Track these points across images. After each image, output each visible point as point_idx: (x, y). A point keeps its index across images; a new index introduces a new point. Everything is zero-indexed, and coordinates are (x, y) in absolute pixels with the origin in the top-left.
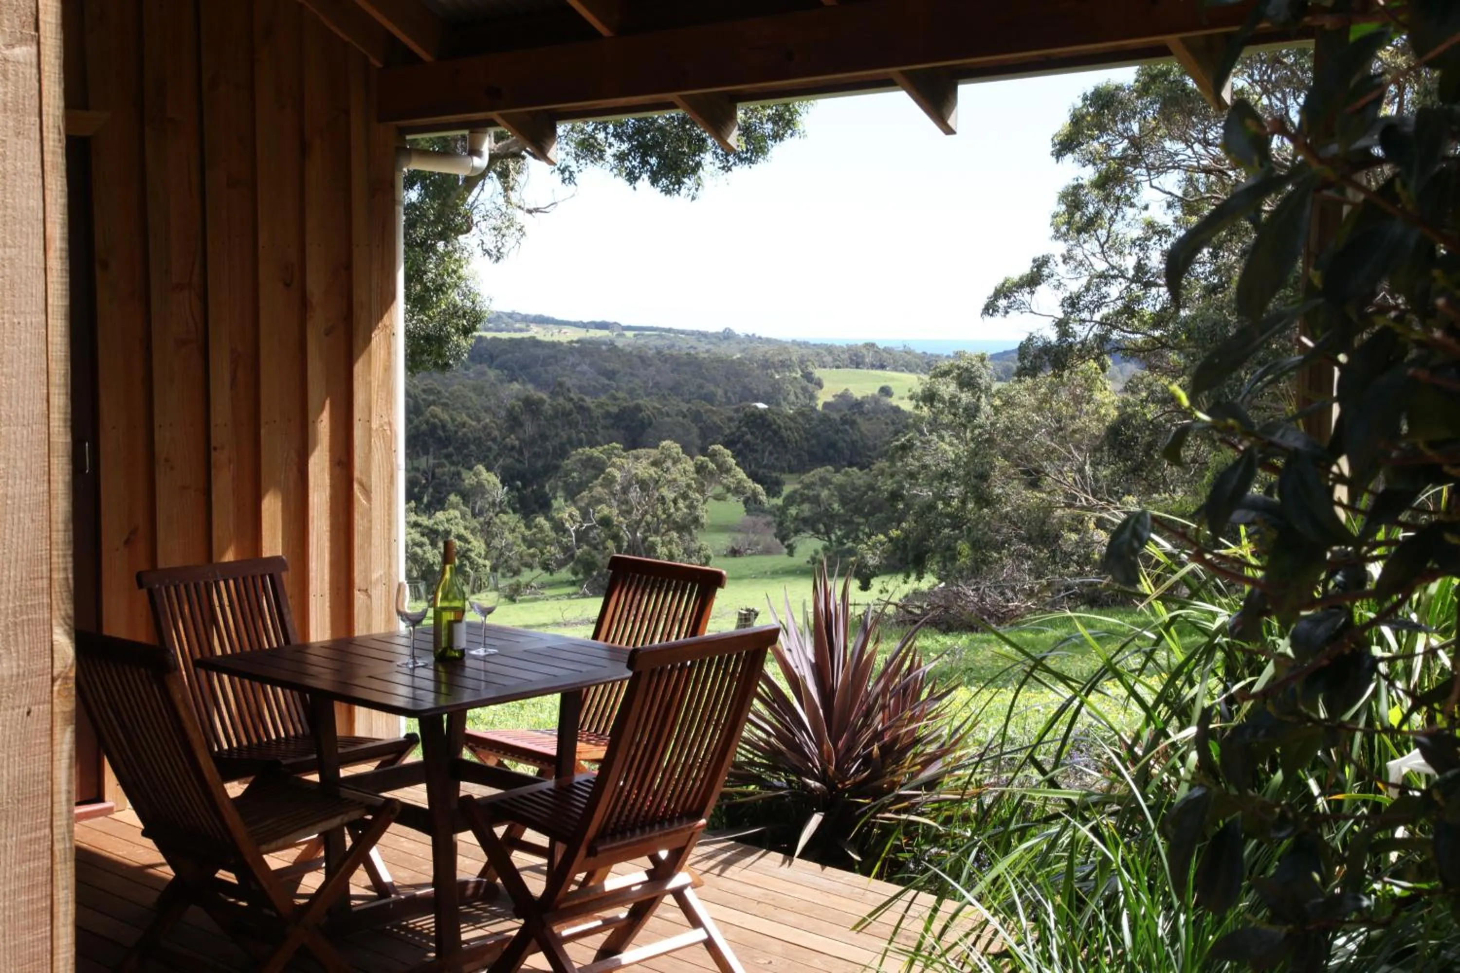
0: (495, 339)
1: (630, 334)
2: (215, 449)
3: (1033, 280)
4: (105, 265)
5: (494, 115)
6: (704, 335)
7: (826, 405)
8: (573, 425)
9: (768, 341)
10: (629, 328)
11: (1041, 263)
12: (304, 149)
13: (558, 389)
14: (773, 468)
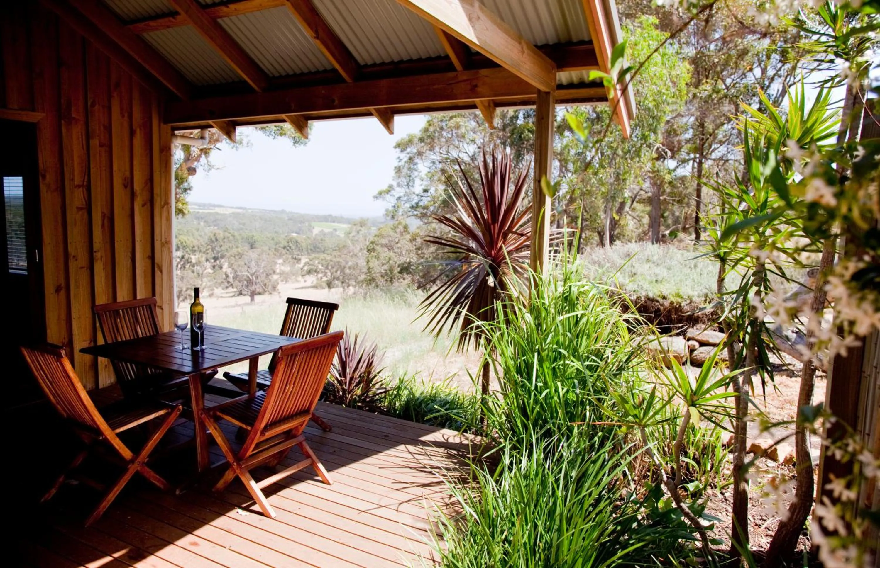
0: (203, 213)
1: (250, 211)
2: (95, 252)
3: (388, 192)
4: (44, 177)
5: (211, 122)
6: (275, 212)
7: (316, 235)
8: (229, 241)
9: (297, 213)
10: (250, 209)
11: (391, 187)
12: (132, 133)
13: (226, 230)
14: (298, 255)
